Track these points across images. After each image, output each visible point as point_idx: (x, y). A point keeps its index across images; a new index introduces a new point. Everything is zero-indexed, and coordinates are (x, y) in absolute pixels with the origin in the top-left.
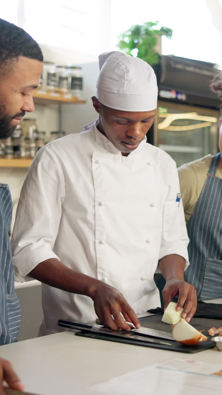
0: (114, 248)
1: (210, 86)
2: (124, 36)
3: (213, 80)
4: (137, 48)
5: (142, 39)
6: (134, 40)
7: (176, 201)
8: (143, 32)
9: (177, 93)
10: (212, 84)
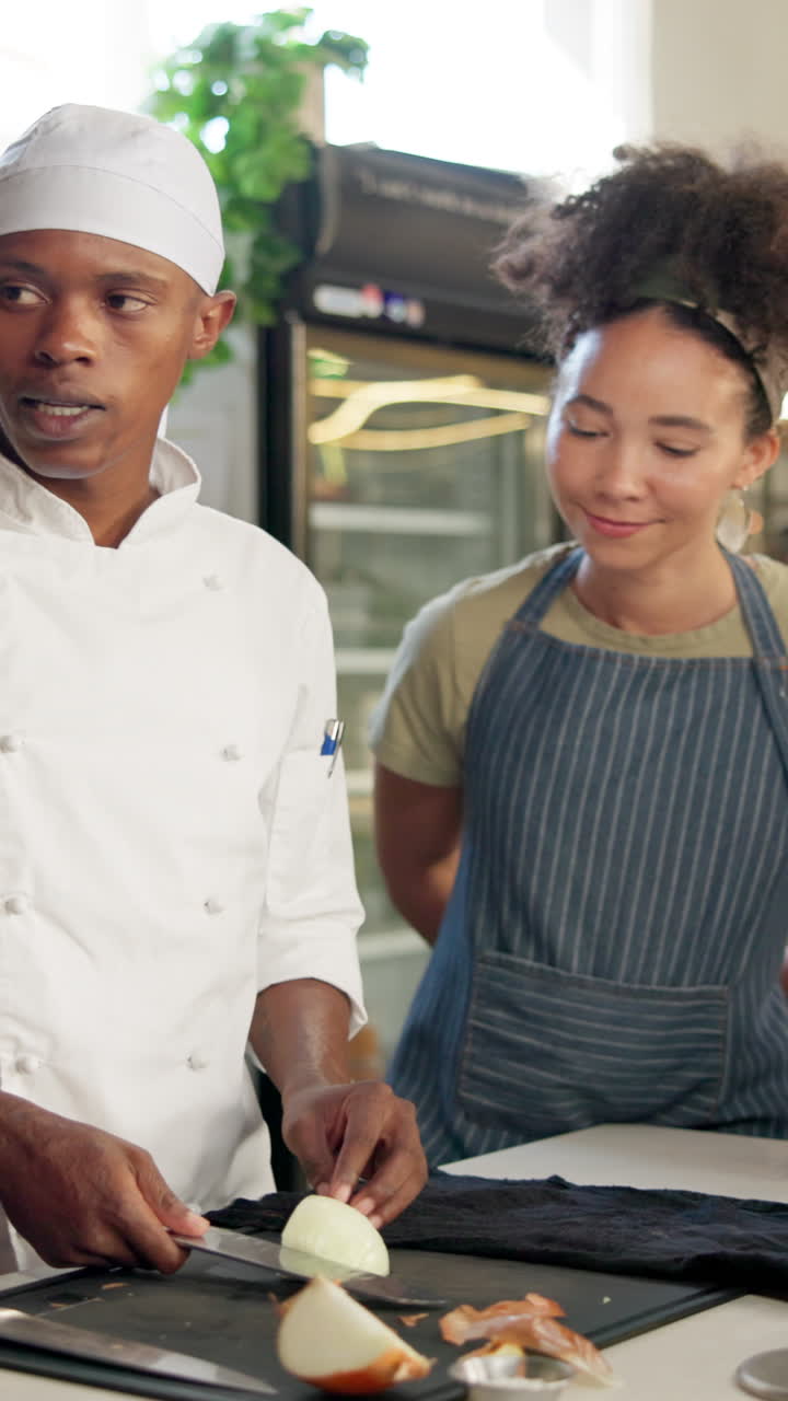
0: (69, 932)
1: (491, 267)
2: (172, 69)
3: (504, 244)
4: (220, 115)
5: (245, 78)
6: (214, 82)
7: (319, 751)
8: (247, 51)
9: (387, 297)
10: (502, 259)
